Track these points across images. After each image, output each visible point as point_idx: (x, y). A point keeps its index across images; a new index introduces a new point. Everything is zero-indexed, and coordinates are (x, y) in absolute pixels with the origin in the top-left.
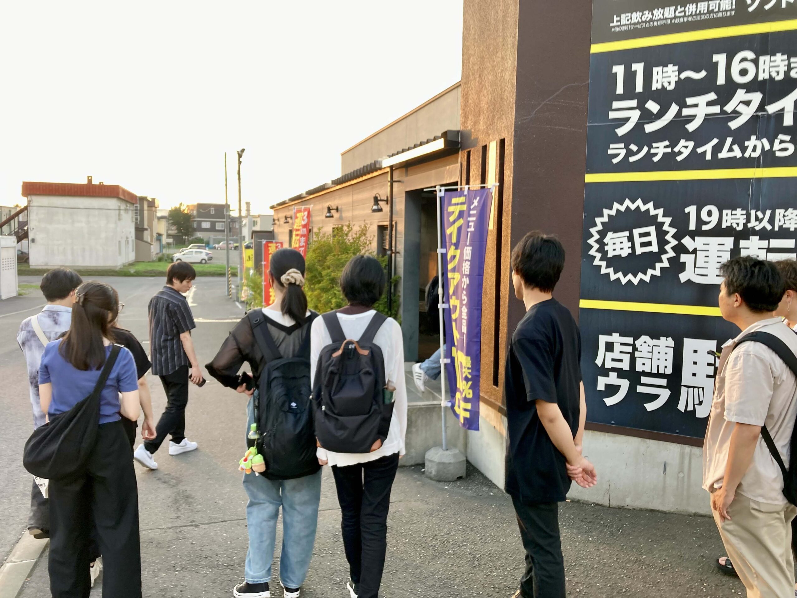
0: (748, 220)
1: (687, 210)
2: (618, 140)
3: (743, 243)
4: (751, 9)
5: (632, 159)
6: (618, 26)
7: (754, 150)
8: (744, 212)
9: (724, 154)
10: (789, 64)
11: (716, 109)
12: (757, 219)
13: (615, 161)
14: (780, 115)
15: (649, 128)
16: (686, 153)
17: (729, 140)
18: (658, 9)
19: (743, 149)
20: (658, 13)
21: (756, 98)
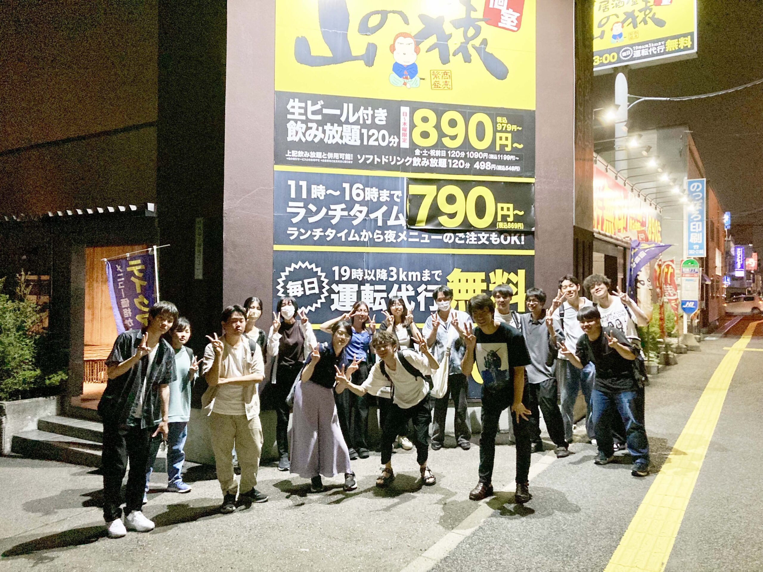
0: (364, 275)
1: (333, 269)
2: (293, 225)
3: (362, 287)
4: (360, 162)
5: (302, 238)
6: (291, 157)
7: (365, 237)
8: (362, 271)
9: (351, 239)
10: (379, 194)
11: (345, 213)
12: (368, 274)
13: (292, 238)
14: (376, 220)
15: (311, 220)
16: (332, 236)
17: (353, 231)
19: (360, 236)
20: (313, 154)
21: (365, 209)
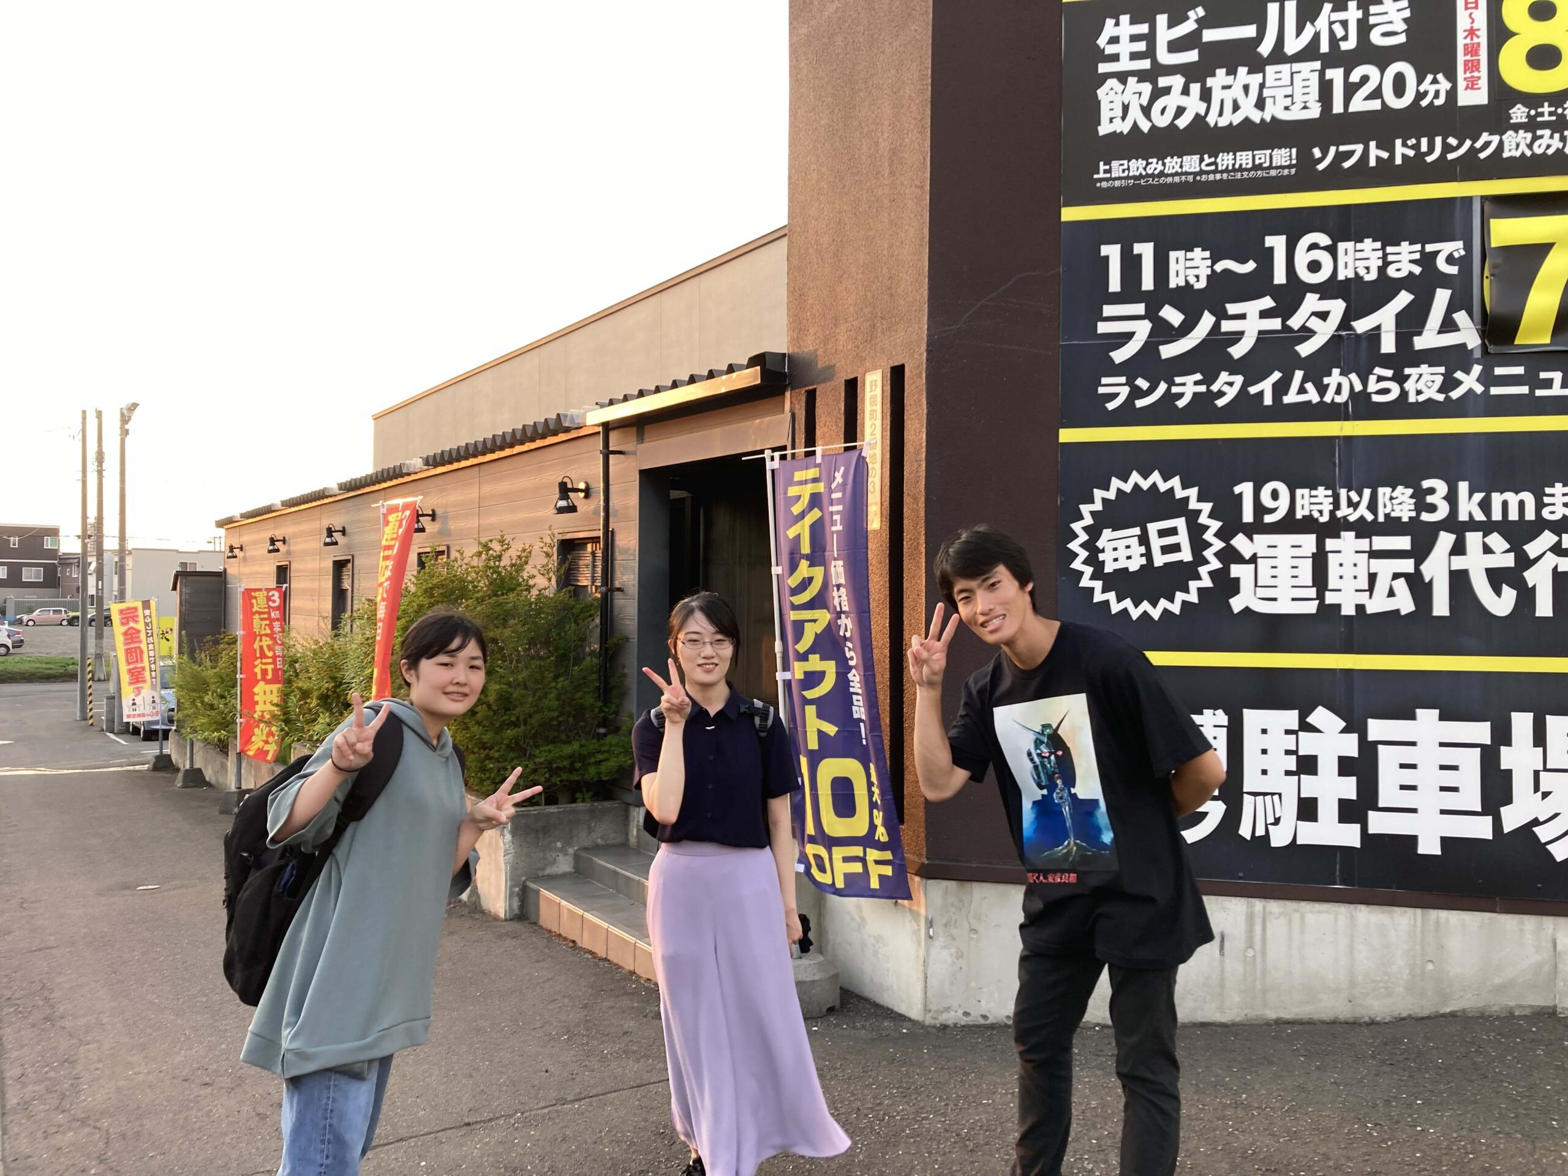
0: (1336, 505)
1: (1237, 490)
2: (1116, 370)
3: (1330, 544)
4: (1321, 167)
5: (1140, 403)
6: (1107, 180)
7: (1338, 391)
8: (1329, 492)
9: (1291, 397)
10: (1385, 256)
11: (1275, 324)
12: (1350, 503)
13: (1111, 406)
14: (1375, 335)
15: (1168, 351)
16: (1231, 393)
17: (1299, 375)
18: (1172, 158)
19: (1322, 390)
20: (1172, 164)
21: (1337, 308)
